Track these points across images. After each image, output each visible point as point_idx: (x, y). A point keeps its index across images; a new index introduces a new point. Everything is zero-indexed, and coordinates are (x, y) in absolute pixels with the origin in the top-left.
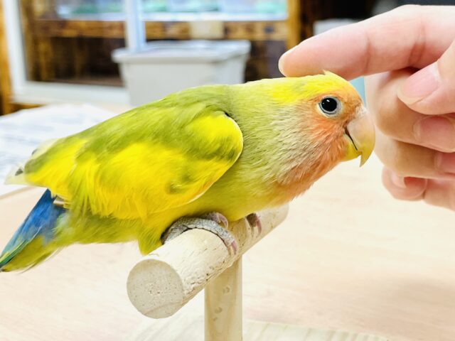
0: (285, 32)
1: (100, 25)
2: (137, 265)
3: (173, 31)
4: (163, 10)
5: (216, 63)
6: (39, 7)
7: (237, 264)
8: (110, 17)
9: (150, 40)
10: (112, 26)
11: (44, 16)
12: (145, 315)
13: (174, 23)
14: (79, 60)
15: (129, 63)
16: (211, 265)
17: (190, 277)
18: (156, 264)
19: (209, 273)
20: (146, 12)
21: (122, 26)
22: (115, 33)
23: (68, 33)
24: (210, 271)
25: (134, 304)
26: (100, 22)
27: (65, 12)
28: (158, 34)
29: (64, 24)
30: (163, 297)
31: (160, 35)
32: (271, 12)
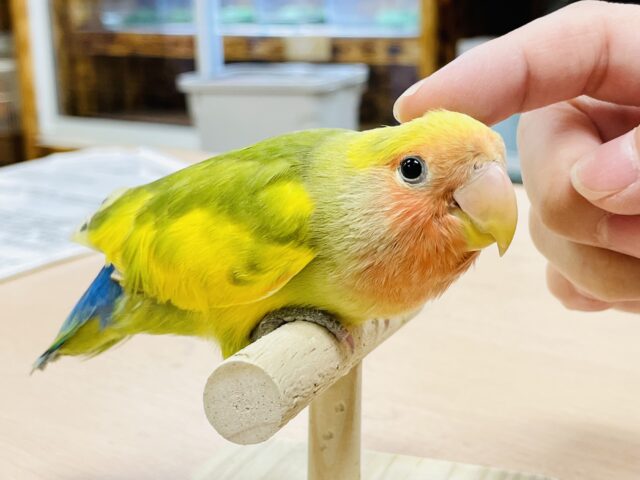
0: (416, 54)
1: (161, 41)
2: (219, 368)
3: (261, 50)
4: (249, 21)
5: (321, 95)
6: (78, 13)
7: (355, 372)
8: (174, 29)
9: (229, 61)
10: (177, 42)
11: (85, 26)
12: (228, 439)
13: (264, 39)
14: (131, 88)
15: (200, 93)
16: (321, 371)
17: (292, 388)
18: (245, 368)
19: (318, 382)
20: (226, 23)
21: (190, 42)
22: (181, 52)
23: (117, 50)
24: (319, 380)
25: (212, 423)
26: (161, 37)
27: (112, 20)
28: (240, 53)
29: (111, 37)
30: (254, 414)
31: (244, 55)
32: (398, 26)
